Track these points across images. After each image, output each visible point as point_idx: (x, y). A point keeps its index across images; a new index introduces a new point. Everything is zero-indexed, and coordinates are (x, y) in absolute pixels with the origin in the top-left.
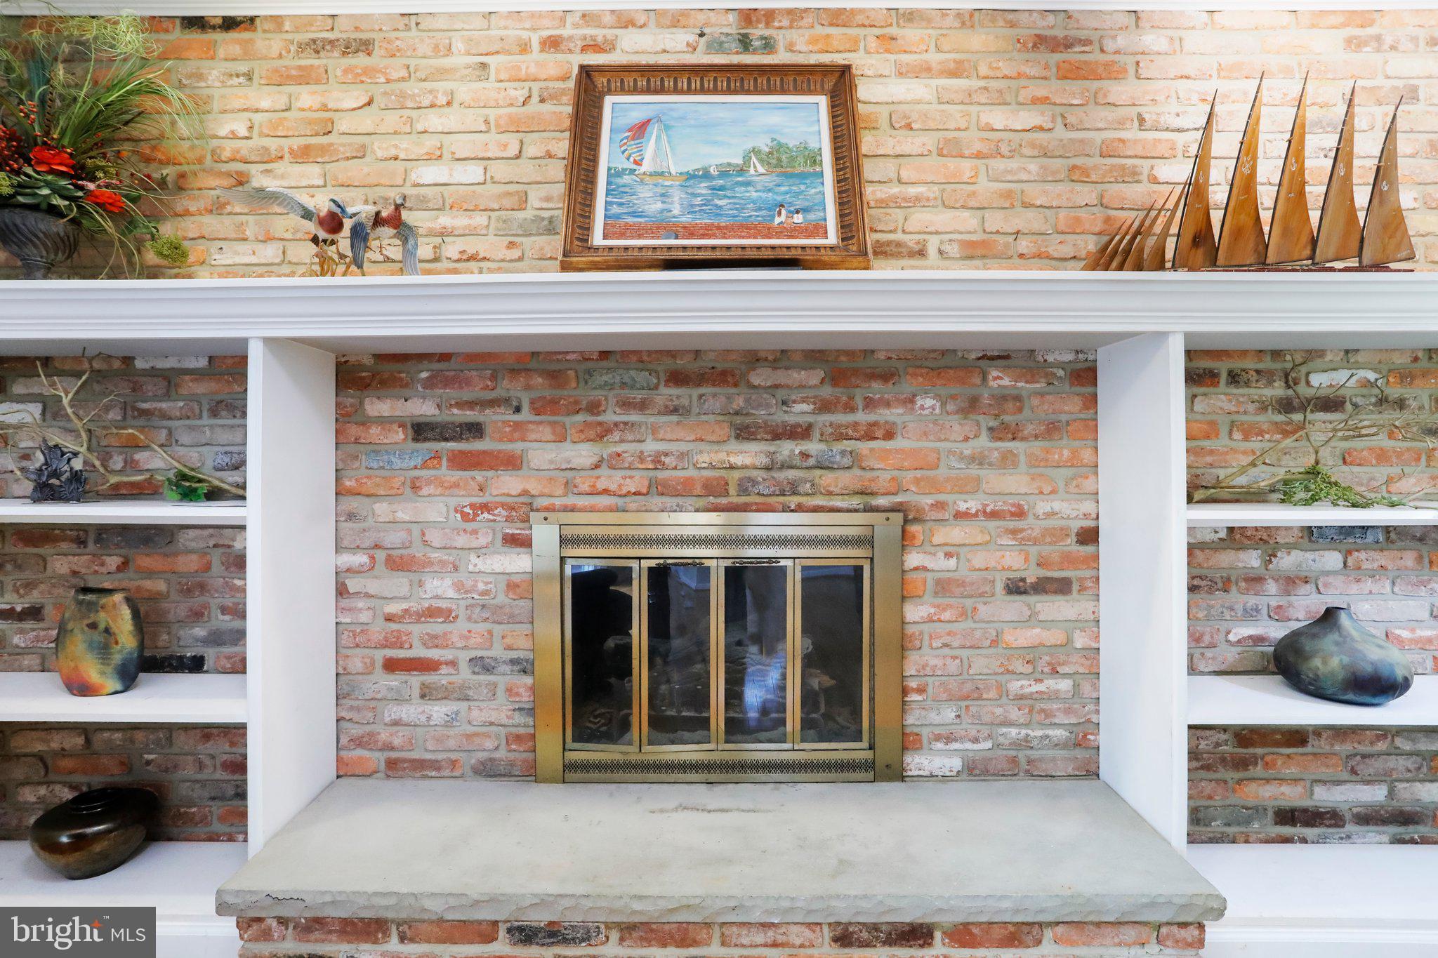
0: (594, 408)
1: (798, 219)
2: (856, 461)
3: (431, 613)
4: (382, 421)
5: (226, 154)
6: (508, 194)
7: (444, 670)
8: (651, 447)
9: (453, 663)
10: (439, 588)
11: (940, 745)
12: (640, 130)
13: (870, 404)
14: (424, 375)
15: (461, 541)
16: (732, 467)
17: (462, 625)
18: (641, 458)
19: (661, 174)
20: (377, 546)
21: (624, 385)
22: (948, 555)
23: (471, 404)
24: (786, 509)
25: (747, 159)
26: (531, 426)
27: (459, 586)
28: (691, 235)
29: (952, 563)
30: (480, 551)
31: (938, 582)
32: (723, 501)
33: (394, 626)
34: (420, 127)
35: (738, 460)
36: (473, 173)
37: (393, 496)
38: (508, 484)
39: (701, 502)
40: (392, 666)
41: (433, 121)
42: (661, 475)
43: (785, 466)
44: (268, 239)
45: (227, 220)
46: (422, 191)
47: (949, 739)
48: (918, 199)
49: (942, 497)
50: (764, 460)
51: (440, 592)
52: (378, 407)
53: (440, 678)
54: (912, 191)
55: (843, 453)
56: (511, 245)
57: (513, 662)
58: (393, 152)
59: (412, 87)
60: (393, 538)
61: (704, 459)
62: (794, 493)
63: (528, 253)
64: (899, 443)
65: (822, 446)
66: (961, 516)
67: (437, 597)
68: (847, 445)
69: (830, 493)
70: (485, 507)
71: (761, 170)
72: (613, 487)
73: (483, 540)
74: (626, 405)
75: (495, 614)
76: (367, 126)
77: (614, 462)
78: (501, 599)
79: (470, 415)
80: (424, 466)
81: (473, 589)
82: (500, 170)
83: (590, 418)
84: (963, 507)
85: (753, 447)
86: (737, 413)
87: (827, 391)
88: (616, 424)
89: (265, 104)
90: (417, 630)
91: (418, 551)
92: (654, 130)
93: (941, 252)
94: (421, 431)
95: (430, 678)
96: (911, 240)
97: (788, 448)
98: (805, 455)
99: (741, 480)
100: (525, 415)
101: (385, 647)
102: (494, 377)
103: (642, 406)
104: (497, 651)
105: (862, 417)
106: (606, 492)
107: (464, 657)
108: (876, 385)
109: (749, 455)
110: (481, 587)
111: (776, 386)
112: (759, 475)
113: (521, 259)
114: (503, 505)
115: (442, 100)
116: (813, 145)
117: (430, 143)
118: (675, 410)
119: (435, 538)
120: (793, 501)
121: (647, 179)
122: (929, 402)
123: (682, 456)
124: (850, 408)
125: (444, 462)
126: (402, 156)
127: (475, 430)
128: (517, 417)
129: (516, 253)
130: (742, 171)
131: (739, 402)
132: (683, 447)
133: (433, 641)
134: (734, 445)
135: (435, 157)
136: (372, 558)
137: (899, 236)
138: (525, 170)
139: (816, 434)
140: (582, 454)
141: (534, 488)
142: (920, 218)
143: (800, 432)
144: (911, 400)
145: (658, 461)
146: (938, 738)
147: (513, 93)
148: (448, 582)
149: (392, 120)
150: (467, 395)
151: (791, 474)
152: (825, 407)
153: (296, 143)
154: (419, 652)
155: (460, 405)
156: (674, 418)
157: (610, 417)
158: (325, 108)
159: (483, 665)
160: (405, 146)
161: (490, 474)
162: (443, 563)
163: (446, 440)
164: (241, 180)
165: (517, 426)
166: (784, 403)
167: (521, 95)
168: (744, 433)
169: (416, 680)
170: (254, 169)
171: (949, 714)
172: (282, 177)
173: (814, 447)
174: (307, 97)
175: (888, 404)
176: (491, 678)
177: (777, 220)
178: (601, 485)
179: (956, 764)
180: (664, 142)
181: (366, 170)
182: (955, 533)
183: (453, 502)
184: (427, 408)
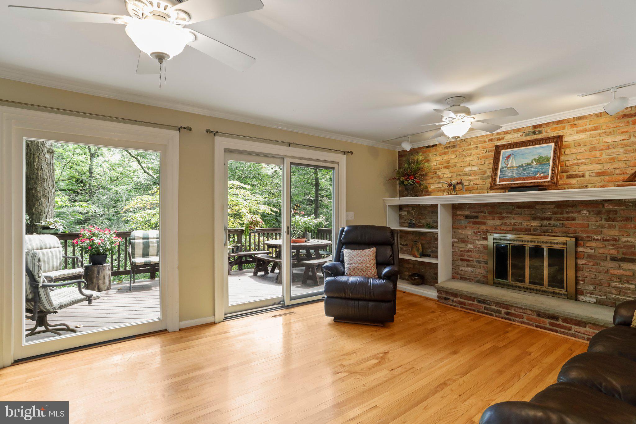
0: (500, 213)
1: (542, 175)
2: (563, 225)
3: (469, 251)
4: (460, 215)
5: (433, 169)
6: (482, 172)
7: (471, 262)
8: (513, 221)
9: (473, 261)
10: (470, 246)
11: (589, 295)
12: (508, 157)
13: (567, 213)
14: (467, 207)
15: (474, 238)
16: (532, 226)
17: (474, 254)
18: (511, 223)
19: (512, 167)
20: (459, 238)
21: (507, 209)
22: (591, 249)
23: (476, 212)
24: (545, 235)
25: (532, 161)
26: (488, 217)
27: (474, 246)
28: (517, 180)
29: (593, 251)
30: (478, 240)
31: (588, 255)
32: (530, 233)
33: (462, 253)
34: (465, 160)
35: (533, 224)
36: (475, 168)
37: (462, 229)
38: (483, 228)
39: (525, 233)
40: (461, 260)
41: (468, 159)
42: (515, 227)
43: (545, 226)
44: (440, 183)
45: (433, 180)
46: (466, 172)
47: (592, 294)
48: (582, 163)
49: (589, 235)
50: (540, 225)
51: (470, 247)
52: (459, 213)
53: (470, 263)
54: (580, 161)
55: (560, 224)
56: (483, 181)
57: (484, 262)
58: (461, 165)
59: (464, 153)
60: (462, 237)
61: (525, 224)
62: (547, 232)
63: (487, 183)
64: (577, 222)
65: (555, 222)
66: (597, 240)
67: (469, 248)
68: (562, 222)
69: (556, 233)
70: (479, 232)
71: (535, 163)
72: (505, 229)
73: (478, 238)
74: (507, 213)
75: (481, 252)
76: (456, 161)
77: (505, 224)
78: (482, 249)
79: (476, 214)
80: (468, 224)
81: (476, 247)
82: (481, 167)
83: (500, 215)
84: (596, 238)
85: (537, 222)
86: (533, 214)
87: (556, 210)
88: (505, 217)
89: (439, 159)
90: (466, 254)
91: (466, 239)
92: (512, 157)
93: (589, 175)
94: (467, 217)
95: (468, 263)
96: (580, 173)
97: (545, 222)
98: (550, 224)
99: (534, 228)
100: (487, 214)
101: (460, 256)
102: (480, 207)
103: (511, 213)
104: (481, 259)
105: (565, 215)
106: (503, 230)
107: (475, 260)
108: (569, 208)
109: (535, 224)
110: (478, 247)
111: (542, 209)
112: (539, 228)
113: (485, 184)
114: (482, 232)
115: (470, 154)
116: (549, 156)
117: (468, 163)
118: (518, 214)
119: (469, 237)
120: (547, 234)
121: (509, 169)
122: (585, 212)
123: (520, 223)
124: (562, 213)
125: (471, 223)
126: (462, 166)
127: (477, 217)
128: (485, 215)
129: (484, 183)
130: (531, 164)
131: (533, 212)
132: (520, 221)
133: (469, 256)
134: (532, 221)
135: (469, 165)
136: (458, 240)
137: (577, 173)
138: (486, 166)
139: (553, 219)
140: (498, 222)
141: (488, 228)
142: (582, 168)
143: (550, 219)
144: (580, 212)
145: (514, 224)
146: (588, 293)
147: (483, 151)
148: (472, 245)
149: (460, 159)
150: (475, 210)
151: (546, 228)
152: (555, 213)
153: (444, 165)
154: (466, 258)
155: (474, 212)
156: (518, 215)
157: (504, 215)
158: (449, 159)
159: (478, 262)
160: (463, 164)
161: (480, 225)
162: (471, 242)
163: (471, 219)
164: (435, 173)
165: (485, 216)
166: (544, 212)
167: (484, 151)
168: (535, 219)
169: (466, 263)
170: (438, 171)
171: (592, 288)
172: (442, 172)
173: (552, 222)
174: (446, 157)
175: (573, 213)
176: (480, 264)
177: (537, 175)
178: (502, 228)
179: (594, 300)
180: (514, 159)
181: (456, 169)
182: (594, 244)
183: (473, 230)
184: (467, 213)
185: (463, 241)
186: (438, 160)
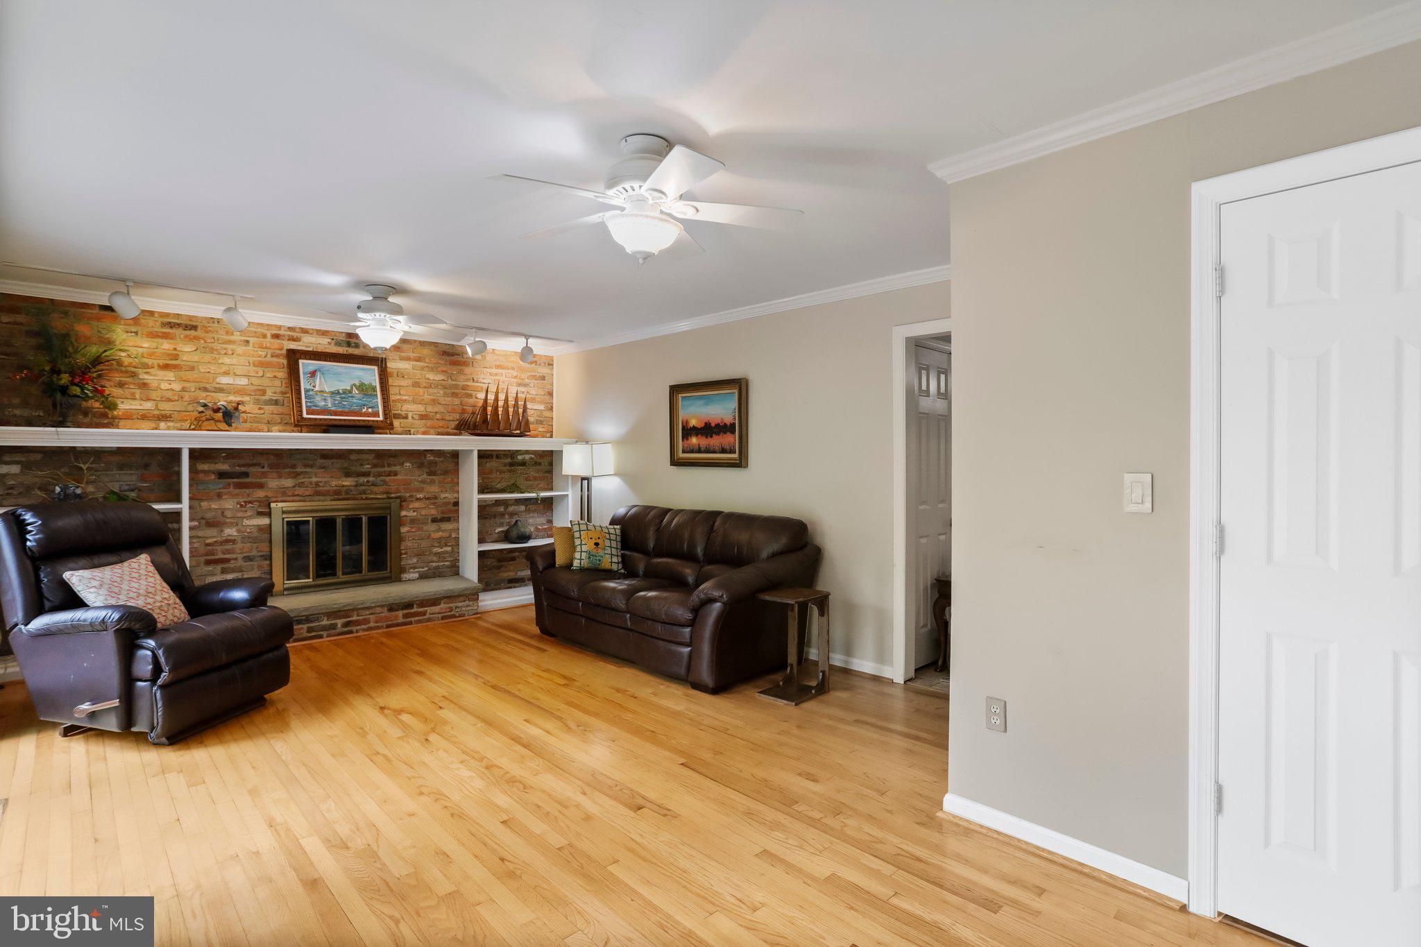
0: (293, 467)
2: (385, 482)
3: (227, 541)
4: (204, 472)
5: (126, 364)
6: (258, 390)
7: (232, 562)
8: (314, 480)
9: (236, 559)
10: (230, 532)
11: (412, 570)
12: (314, 374)
13: (389, 465)
14: (224, 455)
15: (240, 514)
16: (343, 486)
17: (239, 546)
18: (311, 483)
19: (322, 391)
20: (202, 518)
21: (305, 459)
22: (414, 511)
23: (244, 466)
24: (362, 499)
25: (352, 388)
26: (269, 473)
27: (239, 531)
29: (415, 514)
30: (249, 518)
31: (411, 520)
32: (340, 497)
33: (210, 548)
34: (220, 362)
35: (345, 483)
36: (243, 381)
37: (209, 499)
38: (260, 494)
39: (333, 498)
40: (208, 563)
41: (227, 360)
42: (318, 489)
43: (361, 485)
44: (148, 399)
45: (127, 391)
46: (222, 386)
47: (414, 568)
48: (405, 400)
49: (411, 494)
50: (355, 483)
51: (230, 533)
52: (205, 467)
53: (232, 565)
54: (404, 398)
55: (381, 481)
56: (260, 409)
57: (262, 556)
58: (208, 370)
59: (217, 346)
60: (209, 515)
61: (334, 483)
62: (365, 494)
63: (267, 412)
64: (399, 477)
65: (373, 479)
66: (419, 499)
67: (228, 536)
68: (382, 478)
69: (376, 493)
70: (250, 502)
71: (356, 392)
72: (300, 493)
73: (249, 514)
74: (306, 466)
75: (254, 540)
76: (196, 358)
77: (300, 485)
78: (256, 534)
79: (243, 469)
80: (224, 488)
81: (245, 531)
82: (256, 381)
83: (291, 470)
84: (418, 496)
85: (351, 479)
86: (345, 468)
87: (375, 461)
88: (302, 473)
89: (145, 345)
90: (219, 548)
91: (222, 519)
93: (412, 417)
94: (222, 475)
95: (226, 566)
96: (403, 413)
97: (363, 480)
98: (368, 482)
99: (346, 490)
100: (266, 469)
101: (205, 556)
102: (253, 456)
103: (311, 466)
104: (254, 553)
105: (387, 469)
106: (298, 495)
107: (240, 556)
108: (391, 459)
109: (348, 482)
110: (248, 530)
111: (359, 459)
112: (353, 488)
113: (264, 414)
114: (258, 501)
115: (230, 352)
116: (374, 384)
117: (224, 368)
118: (324, 467)
119: (228, 514)
120: (364, 496)
122: (408, 464)
123: (326, 482)
124: (383, 466)
125: (232, 486)
126: (212, 372)
127: (246, 475)
128: (263, 470)
129: (262, 412)
131: (346, 464)
132: (326, 480)
133: (228, 551)
134: (344, 479)
135: (226, 373)
136: (199, 523)
137: (399, 412)
138: (266, 382)
139: (372, 475)
140: (289, 483)
141: (269, 494)
142: (406, 407)
143: (366, 474)
144: (402, 464)
145: (317, 484)
146: (411, 568)
147: (260, 353)
148: (234, 529)
149: (207, 357)
150: (242, 462)
151: (363, 488)
152: (375, 466)
153: (162, 362)
154: (221, 556)
155: (239, 466)
156: (323, 470)
157: (299, 470)
158: (175, 349)
159: (248, 559)
160: (213, 368)
161: (252, 490)
162: (232, 523)
163: (233, 478)
164: (134, 375)
165: (263, 473)
166: (361, 465)
167: (263, 354)
168: (348, 475)
169: (219, 567)
170: (140, 371)
171: (415, 560)
172: (155, 375)
173: (371, 479)
174: (166, 345)
175: (395, 465)
176: (252, 563)
178: (296, 493)
179: (417, 575)
180: (322, 379)
181: (195, 376)
182: (417, 505)
183: (236, 500)
184: (225, 467)
185: (210, 524)
186: (141, 347)
